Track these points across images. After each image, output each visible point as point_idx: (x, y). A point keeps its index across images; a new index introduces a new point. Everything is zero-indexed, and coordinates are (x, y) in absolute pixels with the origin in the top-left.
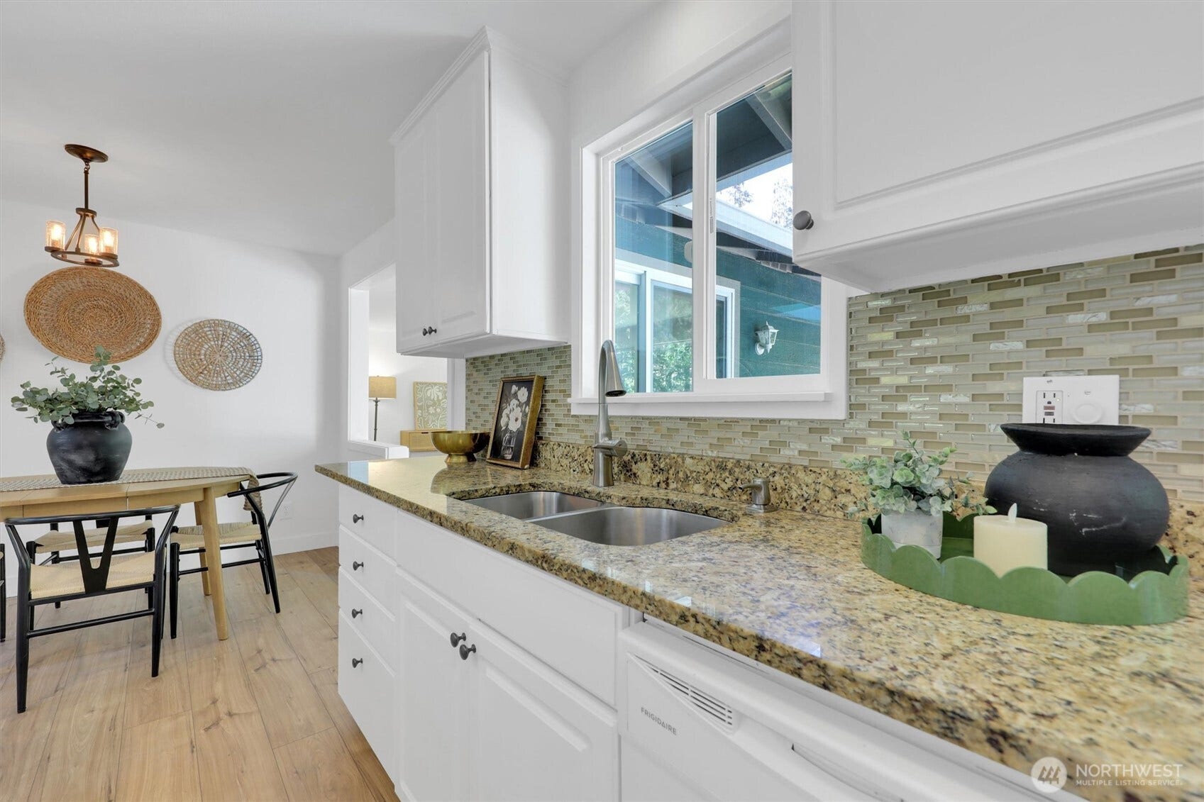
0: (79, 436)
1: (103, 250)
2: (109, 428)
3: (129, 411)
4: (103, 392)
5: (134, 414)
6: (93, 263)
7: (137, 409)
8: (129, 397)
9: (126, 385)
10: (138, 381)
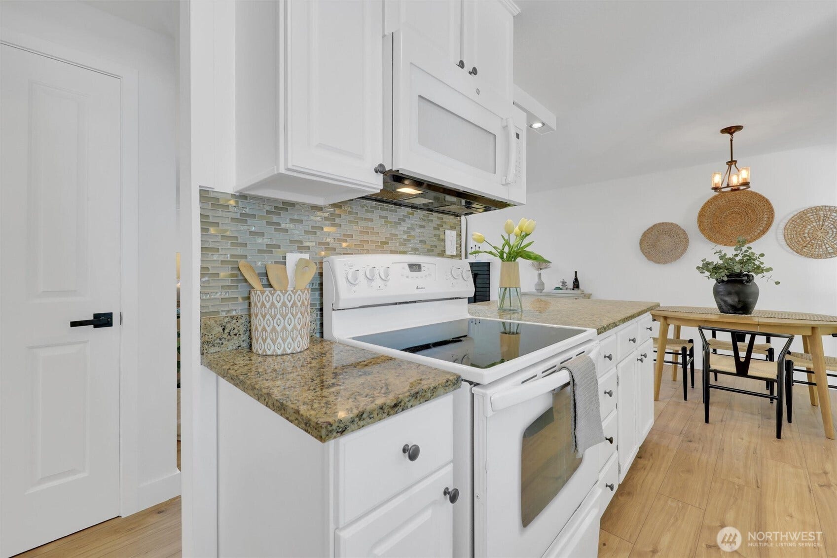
0: (730, 288)
1: (741, 181)
2: (746, 283)
3: (757, 273)
4: (741, 262)
5: (760, 275)
6: (735, 190)
7: (762, 272)
8: (756, 265)
9: (755, 258)
10: (762, 255)
